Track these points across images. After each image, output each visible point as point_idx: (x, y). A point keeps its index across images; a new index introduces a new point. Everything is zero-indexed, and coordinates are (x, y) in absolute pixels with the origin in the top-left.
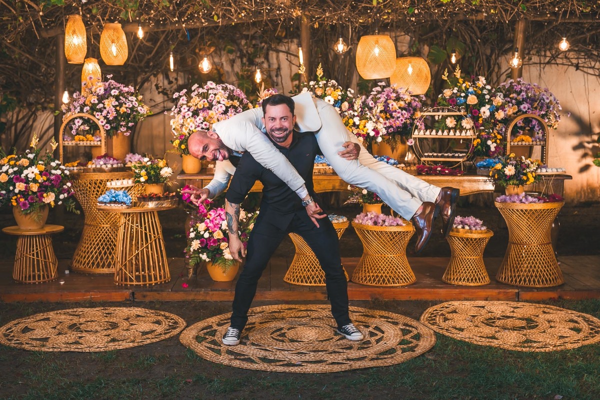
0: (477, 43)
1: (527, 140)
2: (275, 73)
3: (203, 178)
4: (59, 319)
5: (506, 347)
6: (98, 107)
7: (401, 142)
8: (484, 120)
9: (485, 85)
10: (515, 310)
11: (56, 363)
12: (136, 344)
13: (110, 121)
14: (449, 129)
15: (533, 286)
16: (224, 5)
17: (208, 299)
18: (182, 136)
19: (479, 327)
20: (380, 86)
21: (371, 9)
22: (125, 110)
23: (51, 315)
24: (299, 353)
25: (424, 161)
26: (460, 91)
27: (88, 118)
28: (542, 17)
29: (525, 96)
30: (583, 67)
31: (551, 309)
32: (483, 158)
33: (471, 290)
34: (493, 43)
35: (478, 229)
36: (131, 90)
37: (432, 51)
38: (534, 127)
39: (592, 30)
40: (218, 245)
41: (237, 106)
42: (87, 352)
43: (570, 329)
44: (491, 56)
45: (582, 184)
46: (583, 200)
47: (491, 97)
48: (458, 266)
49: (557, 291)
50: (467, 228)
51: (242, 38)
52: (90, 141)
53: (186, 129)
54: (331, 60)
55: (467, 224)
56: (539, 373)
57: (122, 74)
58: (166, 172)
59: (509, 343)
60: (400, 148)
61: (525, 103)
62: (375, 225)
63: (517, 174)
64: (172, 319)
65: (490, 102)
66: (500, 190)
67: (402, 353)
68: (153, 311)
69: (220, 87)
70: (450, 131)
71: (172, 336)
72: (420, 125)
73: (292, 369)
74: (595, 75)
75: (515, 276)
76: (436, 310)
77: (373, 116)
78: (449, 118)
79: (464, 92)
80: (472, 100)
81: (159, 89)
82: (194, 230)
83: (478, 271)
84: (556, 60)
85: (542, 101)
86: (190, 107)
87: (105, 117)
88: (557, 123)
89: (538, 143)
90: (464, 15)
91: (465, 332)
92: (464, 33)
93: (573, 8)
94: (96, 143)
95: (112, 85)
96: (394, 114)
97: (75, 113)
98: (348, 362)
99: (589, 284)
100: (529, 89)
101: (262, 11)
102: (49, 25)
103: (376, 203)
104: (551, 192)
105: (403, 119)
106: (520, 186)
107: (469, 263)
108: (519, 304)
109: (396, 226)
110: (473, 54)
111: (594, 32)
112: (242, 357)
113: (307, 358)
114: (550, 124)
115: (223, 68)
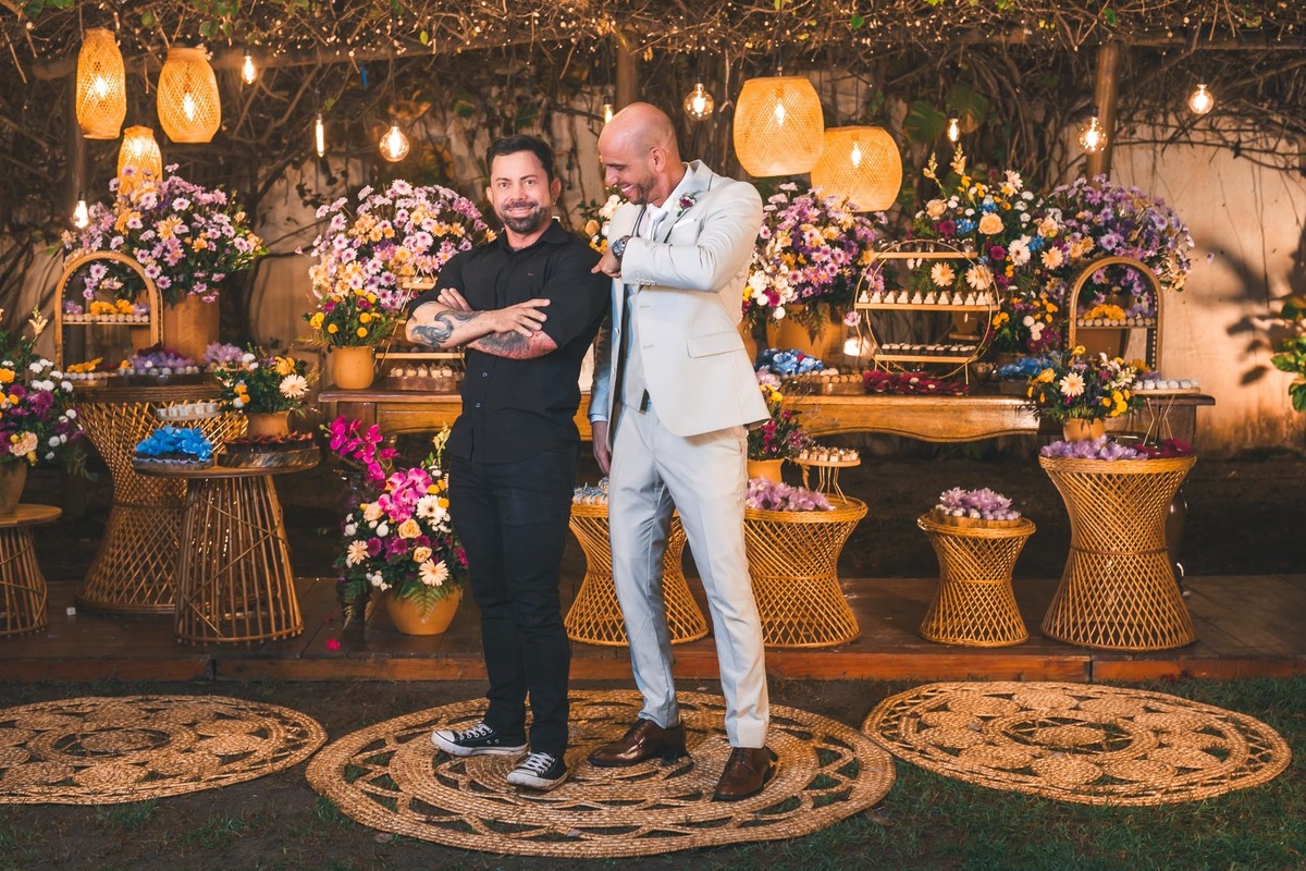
0: (1015, 96)
1: (1116, 316)
2: (567, 162)
3: (377, 400)
4: (37, 724)
5: (1054, 793)
6: (142, 237)
7: (832, 320)
8: (1017, 270)
9: (1020, 191)
10: (1082, 705)
11: (11, 832)
12: (203, 786)
13: (170, 268)
14: (939, 290)
15: (1125, 647)
16: (442, 9)
17: (384, 675)
18: (330, 303)
19: (995, 745)
20: (785, 192)
21: (771, 18)
22: (205, 245)
23: (21, 713)
24: (575, 808)
25: (883, 363)
26: (963, 203)
27: (122, 263)
28: (1154, 39)
29: (1111, 217)
30: (1251, 150)
31: (1164, 701)
32: (1015, 356)
33: (984, 657)
34: (1051, 97)
35: (1001, 518)
36: (219, 198)
37: (914, 113)
38: (1131, 287)
39: (1268, 68)
40: (408, 554)
41: (459, 235)
42: (87, 806)
43: (1203, 750)
44: (1045, 123)
45: (1248, 411)
46: (1249, 445)
47: (1033, 218)
48: (954, 602)
49: (1178, 659)
50: (975, 515)
51: (492, 84)
52: (126, 314)
53: (343, 288)
54: (689, 132)
55: (975, 507)
56: (1126, 859)
57: (222, 163)
58: (293, 386)
59: (1063, 785)
60: (829, 331)
61: (1110, 231)
62: (766, 508)
63: (1088, 395)
64: (295, 725)
65: (1031, 228)
66: (1052, 429)
67: (814, 807)
68: (255, 705)
69: (421, 193)
70: (939, 295)
71: (289, 765)
72: (873, 280)
73: (556, 848)
74: (1276, 168)
75: (1084, 624)
76: (902, 704)
77: (767, 261)
78: (938, 266)
79: (972, 207)
80: (991, 224)
81: (305, 195)
82: (356, 519)
83: (1001, 614)
84: (1188, 135)
85: (1149, 227)
86: (353, 237)
87: (160, 261)
88: (1182, 278)
89: (1140, 323)
90: (980, 32)
91: (963, 757)
92: (983, 74)
93: (1223, 18)
94: (138, 319)
95: (178, 188)
96: (815, 255)
97: (92, 251)
98: (688, 830)
99: (1252, 643)
100: (1119, 200)
101: (527, 23)
102: (48, 52)
103: (768, 459)
104: (1167, 434)
105: (836, 267)
106: (1096, 420)
107: (979, 595)
108: (1092, 690)
109: (814, 510)
110: (1005, 119)
111: (1273, 72)
112: (445, 819)
113: (594, 820)
114: (1167, 279)
115: (449, 150)
